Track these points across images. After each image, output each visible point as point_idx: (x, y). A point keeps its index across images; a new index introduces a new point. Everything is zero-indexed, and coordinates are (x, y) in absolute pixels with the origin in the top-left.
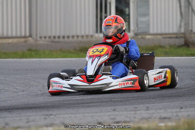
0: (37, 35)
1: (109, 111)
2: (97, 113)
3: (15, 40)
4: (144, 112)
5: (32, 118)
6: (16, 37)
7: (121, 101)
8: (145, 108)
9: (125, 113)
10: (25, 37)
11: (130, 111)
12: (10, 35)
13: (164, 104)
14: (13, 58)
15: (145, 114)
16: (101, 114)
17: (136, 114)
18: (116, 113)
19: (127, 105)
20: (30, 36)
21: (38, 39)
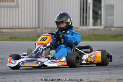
0: (42, 27)
1: (85, 75)
2: (77, 75)
3: (29, 30)
4: (108, 75)
5: (37, 78)
6: (30, 28)
7: (93, 68)
8: (108, 73)
9: (96, 76)
10: (35, 28)
11: (99, 75)
12: (26, 26)
13: (121, 70)
14: (28, 41)
15: (108, 77)
16: (81, 76)
17: (102, 76)
18: (90, 76)
19: (98, 71)
20: (39, 27)
21: (44, 29)
